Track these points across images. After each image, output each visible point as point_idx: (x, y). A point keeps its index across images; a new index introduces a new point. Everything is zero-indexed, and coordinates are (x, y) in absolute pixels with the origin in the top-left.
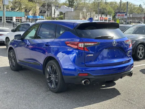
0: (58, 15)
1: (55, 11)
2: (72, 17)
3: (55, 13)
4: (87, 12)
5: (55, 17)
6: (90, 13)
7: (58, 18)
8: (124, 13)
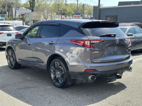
0: (19, 16)
1: (15, 12)
2: (33, 18)
3: (17, 14)
4: (48, 13)
5: (16, 17)
6: (51, 14)
7: (19, 18)
8: (80, 14)
